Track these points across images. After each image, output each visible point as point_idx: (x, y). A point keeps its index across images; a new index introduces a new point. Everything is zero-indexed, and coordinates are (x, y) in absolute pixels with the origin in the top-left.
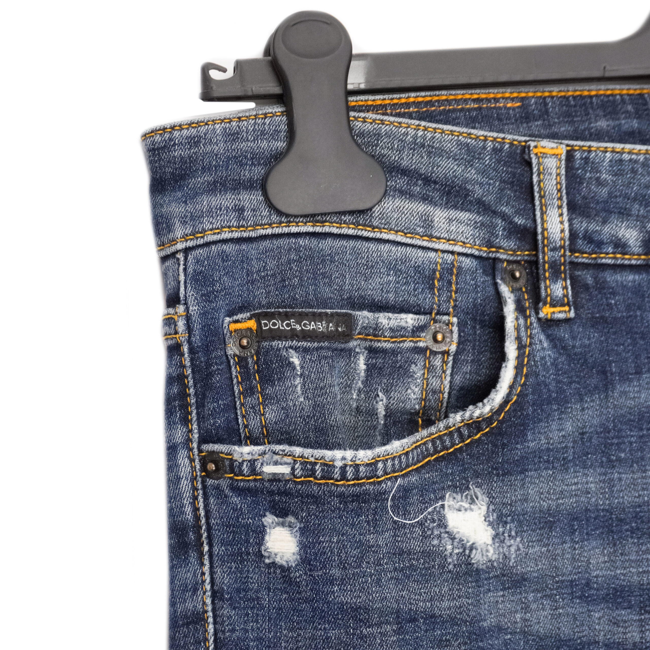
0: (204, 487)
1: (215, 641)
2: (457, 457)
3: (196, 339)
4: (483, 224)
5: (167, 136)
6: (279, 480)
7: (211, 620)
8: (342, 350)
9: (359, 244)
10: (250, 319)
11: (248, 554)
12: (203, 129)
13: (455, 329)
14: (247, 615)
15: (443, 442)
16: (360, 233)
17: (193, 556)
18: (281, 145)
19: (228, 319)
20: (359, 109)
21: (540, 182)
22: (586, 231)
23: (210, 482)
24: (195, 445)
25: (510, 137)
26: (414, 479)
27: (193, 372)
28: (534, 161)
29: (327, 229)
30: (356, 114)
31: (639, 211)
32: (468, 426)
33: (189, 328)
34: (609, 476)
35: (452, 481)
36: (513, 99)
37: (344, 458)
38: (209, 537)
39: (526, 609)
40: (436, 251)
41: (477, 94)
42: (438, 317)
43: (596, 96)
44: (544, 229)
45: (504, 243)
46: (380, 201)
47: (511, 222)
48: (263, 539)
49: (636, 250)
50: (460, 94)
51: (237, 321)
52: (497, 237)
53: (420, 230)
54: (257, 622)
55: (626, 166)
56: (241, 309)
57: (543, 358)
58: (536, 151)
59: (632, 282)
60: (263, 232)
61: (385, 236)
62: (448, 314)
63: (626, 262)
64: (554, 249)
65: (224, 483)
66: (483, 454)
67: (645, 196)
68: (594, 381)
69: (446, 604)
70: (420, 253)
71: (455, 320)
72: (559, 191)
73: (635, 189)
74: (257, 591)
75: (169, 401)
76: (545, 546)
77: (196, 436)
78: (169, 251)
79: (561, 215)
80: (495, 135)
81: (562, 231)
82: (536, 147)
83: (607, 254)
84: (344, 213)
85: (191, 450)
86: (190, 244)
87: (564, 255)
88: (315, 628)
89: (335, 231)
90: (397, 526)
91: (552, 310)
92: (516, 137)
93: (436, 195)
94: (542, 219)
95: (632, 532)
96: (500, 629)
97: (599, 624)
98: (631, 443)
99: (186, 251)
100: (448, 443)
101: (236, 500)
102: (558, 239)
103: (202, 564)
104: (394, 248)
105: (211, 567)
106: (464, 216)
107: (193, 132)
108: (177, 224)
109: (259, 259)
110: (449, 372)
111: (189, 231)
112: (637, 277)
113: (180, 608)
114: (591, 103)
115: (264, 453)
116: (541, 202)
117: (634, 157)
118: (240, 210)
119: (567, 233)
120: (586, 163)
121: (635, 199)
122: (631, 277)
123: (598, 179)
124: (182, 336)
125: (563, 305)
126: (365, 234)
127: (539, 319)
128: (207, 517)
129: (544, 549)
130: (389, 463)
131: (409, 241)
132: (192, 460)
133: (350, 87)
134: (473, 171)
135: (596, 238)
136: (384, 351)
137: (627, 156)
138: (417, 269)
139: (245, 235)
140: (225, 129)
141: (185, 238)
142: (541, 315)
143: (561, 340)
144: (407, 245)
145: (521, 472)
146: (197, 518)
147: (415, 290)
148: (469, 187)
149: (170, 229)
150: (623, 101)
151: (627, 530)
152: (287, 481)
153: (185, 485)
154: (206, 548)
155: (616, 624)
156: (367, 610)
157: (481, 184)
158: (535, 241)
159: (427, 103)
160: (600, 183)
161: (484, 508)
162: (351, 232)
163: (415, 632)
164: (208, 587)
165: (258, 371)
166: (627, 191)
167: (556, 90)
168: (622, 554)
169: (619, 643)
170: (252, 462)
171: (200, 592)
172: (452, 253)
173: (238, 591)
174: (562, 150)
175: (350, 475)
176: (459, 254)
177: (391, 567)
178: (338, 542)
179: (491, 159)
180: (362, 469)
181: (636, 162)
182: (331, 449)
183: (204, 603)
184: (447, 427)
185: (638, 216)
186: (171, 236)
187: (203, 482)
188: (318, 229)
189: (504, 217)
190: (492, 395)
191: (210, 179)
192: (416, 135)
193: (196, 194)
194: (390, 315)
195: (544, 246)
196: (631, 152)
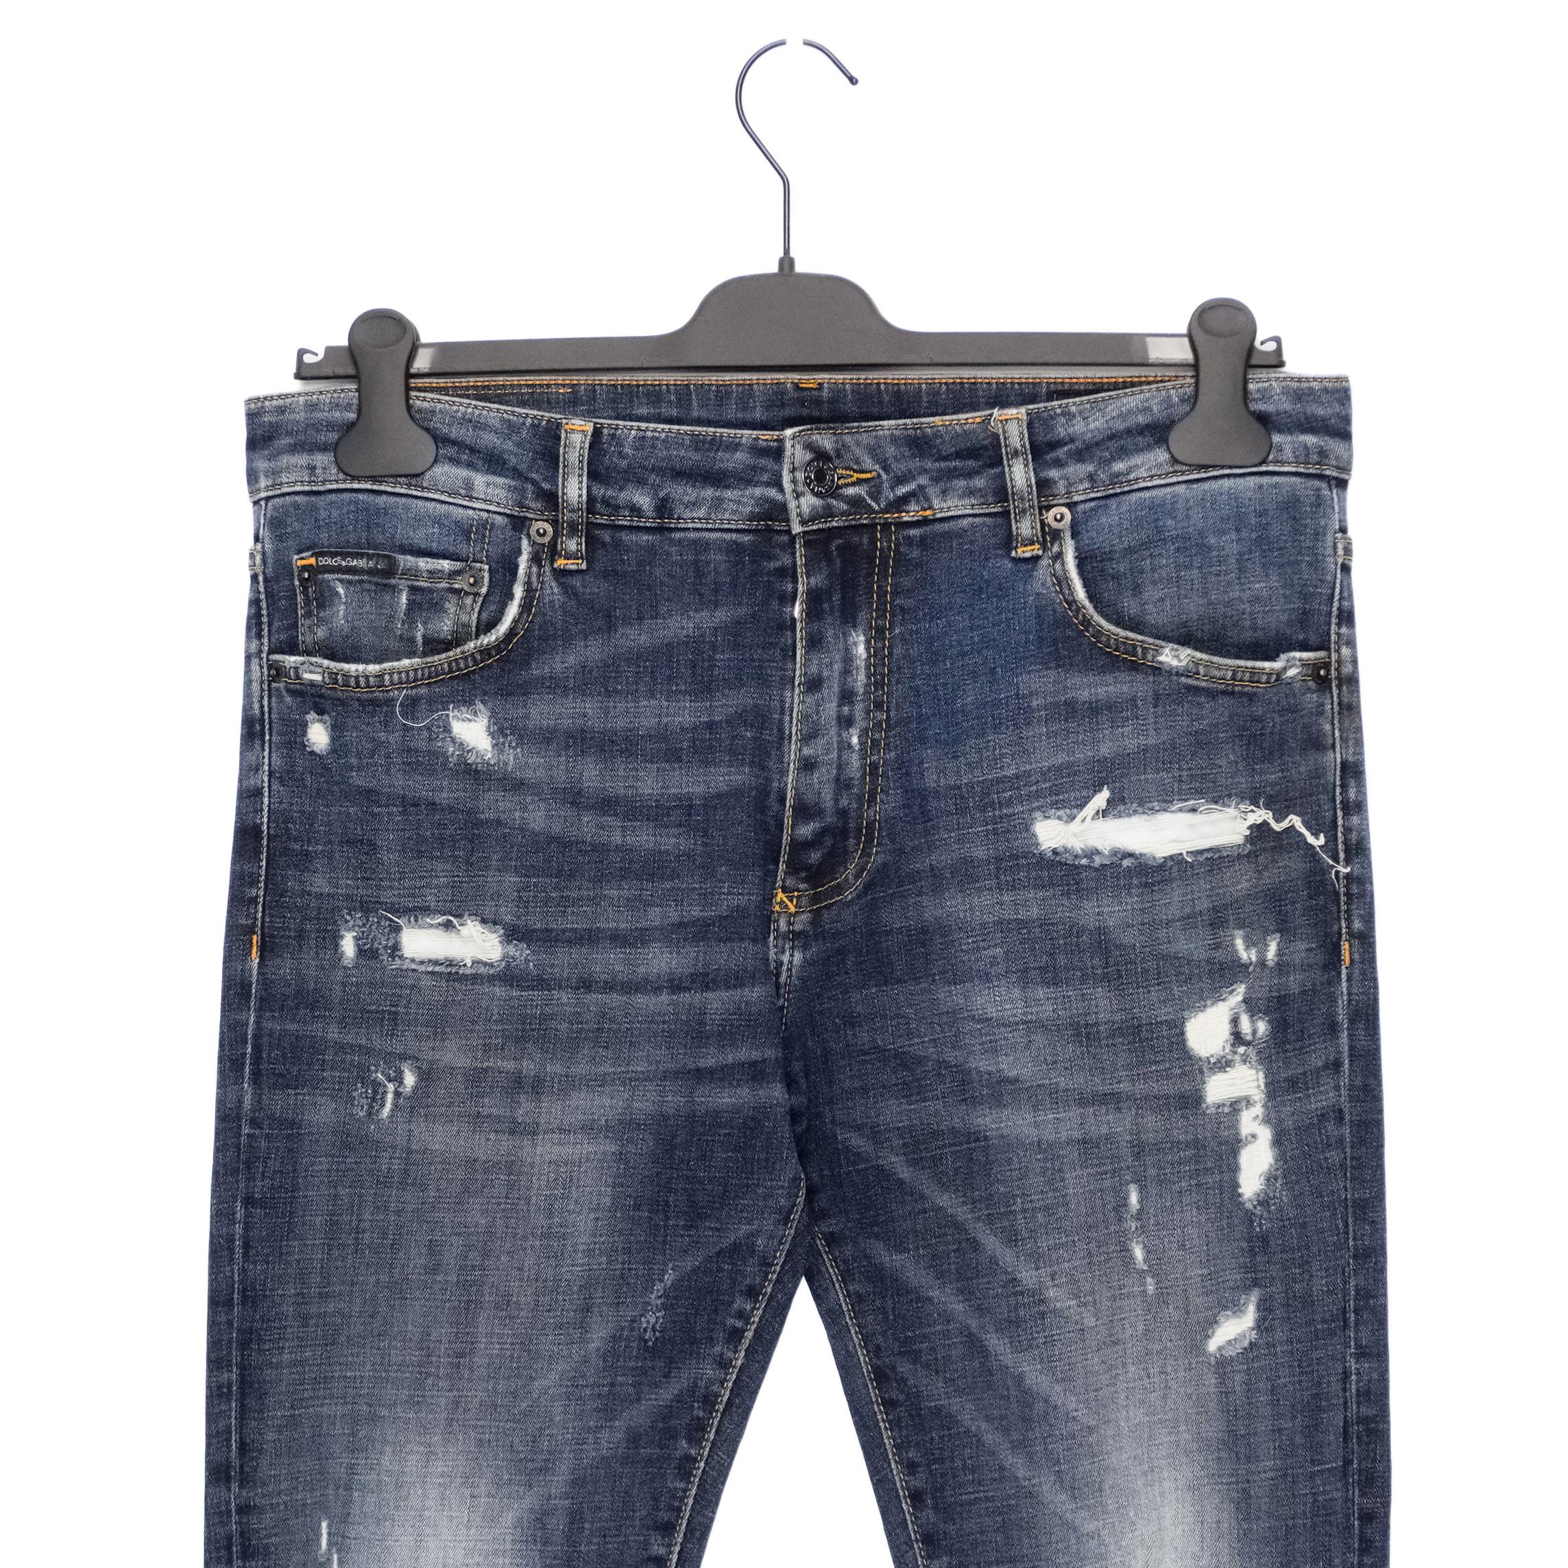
0: (270, 689)
1: (269, 811)
2: (469, 677)
3: (269, 571)
4: (516, 488)
5: (260, 404)
6: (314, 686)
7: (266, 794)
8: (385, 585)
9: (409, 501)
10: (312, 556)
11: (296, 743)
12: (288, 401)
13: (486, 575)
14: (294, 791)
15: (458, 664)
16: (410, 492)
17: (258, 742)
18: (352, 416)
19: (296, 557)
20: (419, 390)
21: (564, 454)
22: (604, 496)
23: (274, 685)
24: (264, 655)
25: (547, 414)
26: (423, 691)
27: (266, 597)
28: (563, 436)
29: (383, 488)
30: (418, 394)
31: (655, 481)
32: (481, 652)
33: (264, 562)
34: (605, 704)
35: (462, 696)
36: (563, 386)
37: (357, 670)
38: (270, 729)
39: (524, 809)
40: (474, 509)
41: (531, 379)
42: (473, 564)
43: (643, 385)
44: (564, 494)
45: (533, 505)
46: (432, 466)
47: (540, 488)
48: (306, 732)
49: (650, 514)
50: (515, 379)
51: (302, 559)
52: (527, 499)
53: (463, 492)
54: (301, 797)
55: (647, 442)
56: (308, 549)
57: (550, 602)
58: (566, 427)
59: (645, 541)
60: (330, 487)
61: (431, 495)
62: (482, 562)
63: (641, 524)
64: (573, 511)
65: (281, 685)
66: (492, 677)
67: (662, 468)
68: (599, 623)
69: (445, 795)
70: (460, 510)
71: (487, 567)
72: (580, 462)
73: (652, 462)
74: (303, 774)
75: (249, 618)
76: (542, 757)
77: (266, 648)
78: (257, 497)
79: (581, 482)
80: (535, 412)
81: (580, 496)
82: (567, 424)
83: (625, 516)
84: (400, 476)
85: (261, 659)
86: (270, 493)
87: (582, 517)
88: (341, 806)
89: (389, 489)
90: (406, 728)
91: (566, 562)
92: (553, 415)
93: (480, 463)
94: (563, 484)
95: (622, 752)
96: (498, 823)
97: (587, 827)
98: (628, 678)
99: (268, 499)
100: (462, 665)
101: (288, 699)
102: (575, 503)
103: (263, 750)
104: (438, 506)
105: (270, 753)
106: (500, 480)
107: (281, 402)
108: (262, 477)
109: (325, 509)
110: (477, 610)
111: (269, 483)
112: (651, 538)
113: (245, 784)
114: (638, 392)
115: (303, 664)
116: (564, 470)
117: (656, 434)
118: (312, 469)
119: (585, 498)
120: (612, 438)
121: (653, 470)
122: (645, 538)
123: (620, 453)
124: (259, 570)
125: (578, 558)
126: (415, 493)
127: (554, 570)
128: (270, 713)
129: (543, 760)
130: (396, 676)
131: (451, 500)
132: (262, 667)
133: (412, 371)
134: (510, 444)
135: (613, 502)
136: (422, 589)
137: (650, 433)
138: (457, 523)
139: (314, 488)
140: (307, 401)
141: (267, 488)
142: (556, 565)
143: (573, 587)
144: (450, 504)
145: (524, 694)
146: (262, 713)
147: (454, 541)
148: (506, 456)
149: (257, 481)
150: (668, 391)
151: (617, 750)
152: (322, 686)
153: (255, 686)
154: (267, 737)
155: (603, 828)
156: (378, 793)
157: (516, 455)
158: (557, 505)
159: (484, 387)
160: (621, 455)
161: (486, 721)
162: (403, 491)
163: (417, 815)
164: (266, 768)
165: (315, 599)
166: (645, 464)
167: (605, 378)
168: (611, 770)
169: (604, 844)
170: (296, 669)
171: (260, 772)
172: (488, 511)
173: (288, 772)
174: (589, 428)
175: (362, 684)
176: (495, 513)
177: (400, 761)
178: (357, 737)
179: (527, 434)
180: (371, 679)
181: (657, 438)
182: (348, 662)
183: (263, 781)
184: (463, 653)
185: (653, 485)
186: (257, 486)
187: (269, 685)
188: (375, 487)
189: (534, 482)
190: (498, 627)
191: (292, 441)
192: (466, 412)
193: (279, 454)
194: (429, 560)
195: (564, 508)
196: (654, 430)
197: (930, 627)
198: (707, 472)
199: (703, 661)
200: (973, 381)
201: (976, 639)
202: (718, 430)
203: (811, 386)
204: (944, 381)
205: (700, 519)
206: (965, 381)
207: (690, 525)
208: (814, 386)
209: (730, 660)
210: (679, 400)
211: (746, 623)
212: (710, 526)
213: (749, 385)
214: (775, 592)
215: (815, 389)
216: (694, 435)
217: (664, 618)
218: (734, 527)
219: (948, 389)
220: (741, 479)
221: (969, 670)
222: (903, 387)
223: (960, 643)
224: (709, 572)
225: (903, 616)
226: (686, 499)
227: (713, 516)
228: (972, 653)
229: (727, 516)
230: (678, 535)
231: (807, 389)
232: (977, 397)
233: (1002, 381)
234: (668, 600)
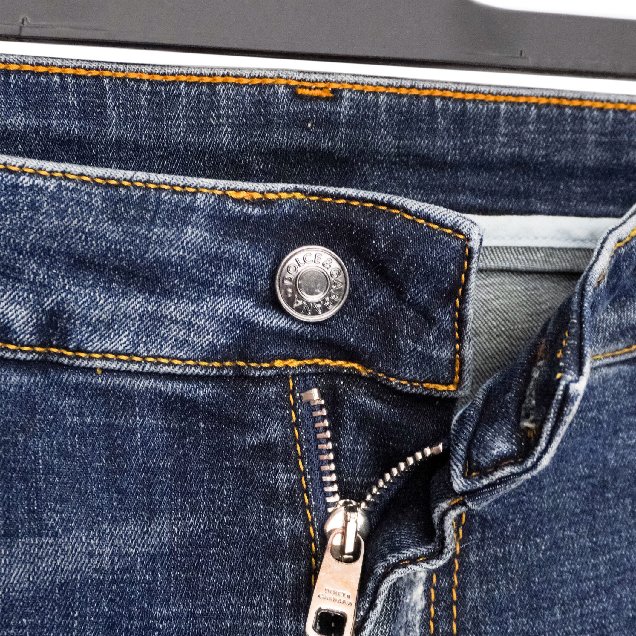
31: (36, 275)
43: (18, 72)
55: (22, 196)
59: (16, 386)
63: (8, 355)
67: (50, 251)
73: (31, 238)
112: (25, 379)
117: (39, 182)
121: (31, 254)
122: (15, 379)
137: (27, 179)
150: (64, 87)
166: (17, 241)
181: (41, 191)
185: (33, 283)
196: (35, 174)
197: (525, 551)
198: (131, 263)
199: (131, 618)
200: (577, 103)
201: (602, 569)
202: (153, 176)
203: (317, 93)
204: (534, 100)
205: (116, 353)
206: (565, 102)
207: (98, 364)
208: (324, 94)
209: (179, 617)
210: (84, 104)
211: (207, 546)
212: (134, 367)
213: (209, 84)
214: (255, 489)
215: (327, 99)
216: (108, 185)
217: (55, 535)
218: (178, 371)
219: (539, 116)
220: (191, 280)
221: (593, 623)
222: (470, 106)
223: (577, 578)
224: (135, 450)
225: (483, 532)
226: (95, 314)
227: (142, 349)
228: (597, 593)
229: (167, 350)
230: (74, 378)
231: (311, 98)
232: (583, 131)
233: (622, 106)
234: (63, 500)
